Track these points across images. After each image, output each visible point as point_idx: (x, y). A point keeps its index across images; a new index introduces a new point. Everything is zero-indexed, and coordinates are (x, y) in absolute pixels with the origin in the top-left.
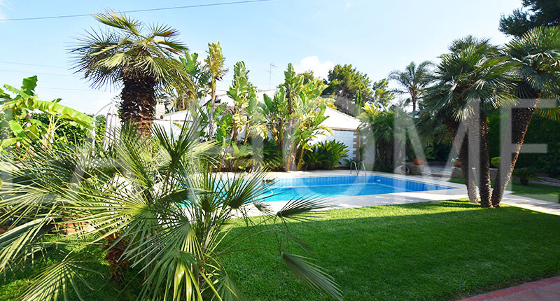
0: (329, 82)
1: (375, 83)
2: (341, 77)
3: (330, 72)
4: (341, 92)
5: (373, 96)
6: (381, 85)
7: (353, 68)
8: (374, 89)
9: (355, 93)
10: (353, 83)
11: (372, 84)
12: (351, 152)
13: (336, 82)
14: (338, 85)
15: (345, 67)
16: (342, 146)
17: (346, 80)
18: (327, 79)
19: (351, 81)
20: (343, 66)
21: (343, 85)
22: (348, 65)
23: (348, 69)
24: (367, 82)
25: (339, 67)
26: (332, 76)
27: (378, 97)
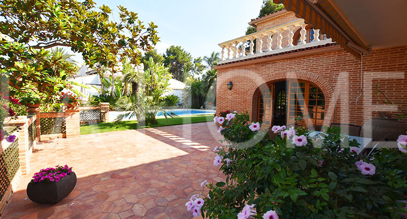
0: (167, 56)
1: (195, 59)
2: (174, 54)
3: (167, 50)
4: (174, 63)
5: (194, 67)
6: (198, 61)
7: (181, 49)
8: (194, 62)
9: (183, 65)
10: (182, 58)
11: (193, 59)
12: (181, 100)
13: (172, 57)
14: (173, 59)
15: (177, 47)
16: (177, 97)
17: (178, 56)
18: (166, 54)
19: (180, 57)
20: (175, 46)
21: (176, 58)
22: (179, 46)
23: (178, 49)
24: (190, 58)
25: (173, 47)
26: (169, 52)
27: (197, 67)
